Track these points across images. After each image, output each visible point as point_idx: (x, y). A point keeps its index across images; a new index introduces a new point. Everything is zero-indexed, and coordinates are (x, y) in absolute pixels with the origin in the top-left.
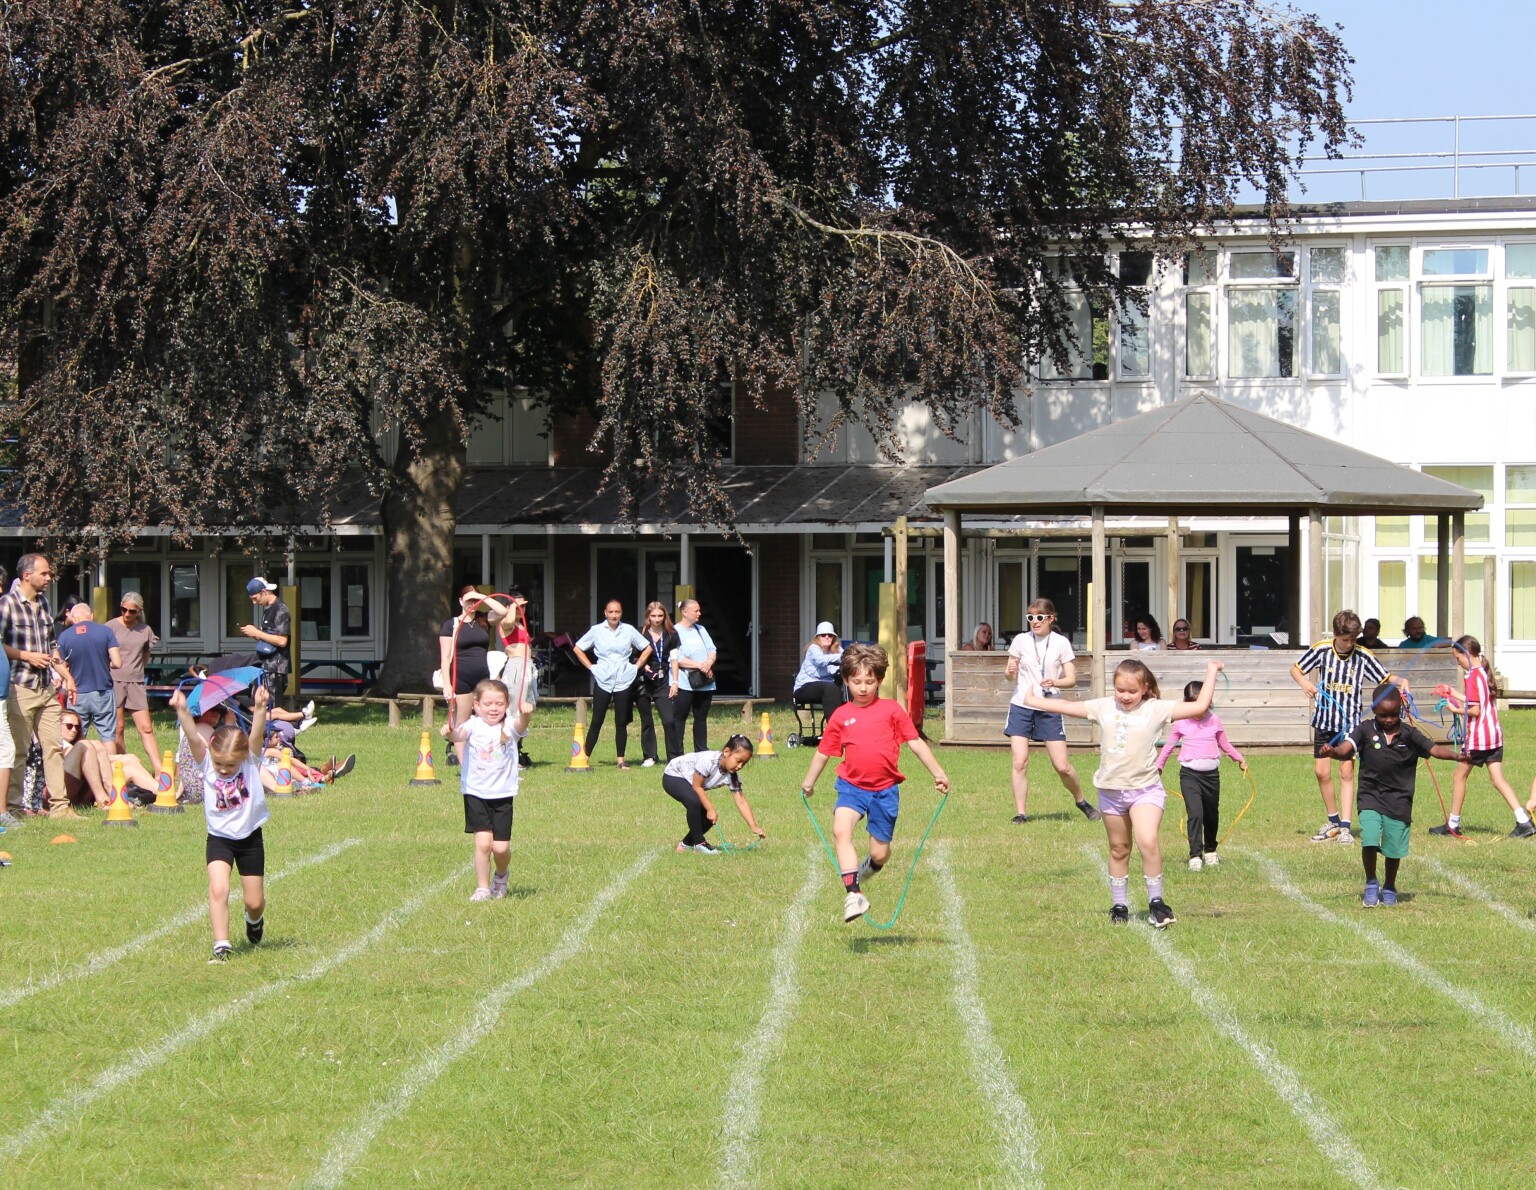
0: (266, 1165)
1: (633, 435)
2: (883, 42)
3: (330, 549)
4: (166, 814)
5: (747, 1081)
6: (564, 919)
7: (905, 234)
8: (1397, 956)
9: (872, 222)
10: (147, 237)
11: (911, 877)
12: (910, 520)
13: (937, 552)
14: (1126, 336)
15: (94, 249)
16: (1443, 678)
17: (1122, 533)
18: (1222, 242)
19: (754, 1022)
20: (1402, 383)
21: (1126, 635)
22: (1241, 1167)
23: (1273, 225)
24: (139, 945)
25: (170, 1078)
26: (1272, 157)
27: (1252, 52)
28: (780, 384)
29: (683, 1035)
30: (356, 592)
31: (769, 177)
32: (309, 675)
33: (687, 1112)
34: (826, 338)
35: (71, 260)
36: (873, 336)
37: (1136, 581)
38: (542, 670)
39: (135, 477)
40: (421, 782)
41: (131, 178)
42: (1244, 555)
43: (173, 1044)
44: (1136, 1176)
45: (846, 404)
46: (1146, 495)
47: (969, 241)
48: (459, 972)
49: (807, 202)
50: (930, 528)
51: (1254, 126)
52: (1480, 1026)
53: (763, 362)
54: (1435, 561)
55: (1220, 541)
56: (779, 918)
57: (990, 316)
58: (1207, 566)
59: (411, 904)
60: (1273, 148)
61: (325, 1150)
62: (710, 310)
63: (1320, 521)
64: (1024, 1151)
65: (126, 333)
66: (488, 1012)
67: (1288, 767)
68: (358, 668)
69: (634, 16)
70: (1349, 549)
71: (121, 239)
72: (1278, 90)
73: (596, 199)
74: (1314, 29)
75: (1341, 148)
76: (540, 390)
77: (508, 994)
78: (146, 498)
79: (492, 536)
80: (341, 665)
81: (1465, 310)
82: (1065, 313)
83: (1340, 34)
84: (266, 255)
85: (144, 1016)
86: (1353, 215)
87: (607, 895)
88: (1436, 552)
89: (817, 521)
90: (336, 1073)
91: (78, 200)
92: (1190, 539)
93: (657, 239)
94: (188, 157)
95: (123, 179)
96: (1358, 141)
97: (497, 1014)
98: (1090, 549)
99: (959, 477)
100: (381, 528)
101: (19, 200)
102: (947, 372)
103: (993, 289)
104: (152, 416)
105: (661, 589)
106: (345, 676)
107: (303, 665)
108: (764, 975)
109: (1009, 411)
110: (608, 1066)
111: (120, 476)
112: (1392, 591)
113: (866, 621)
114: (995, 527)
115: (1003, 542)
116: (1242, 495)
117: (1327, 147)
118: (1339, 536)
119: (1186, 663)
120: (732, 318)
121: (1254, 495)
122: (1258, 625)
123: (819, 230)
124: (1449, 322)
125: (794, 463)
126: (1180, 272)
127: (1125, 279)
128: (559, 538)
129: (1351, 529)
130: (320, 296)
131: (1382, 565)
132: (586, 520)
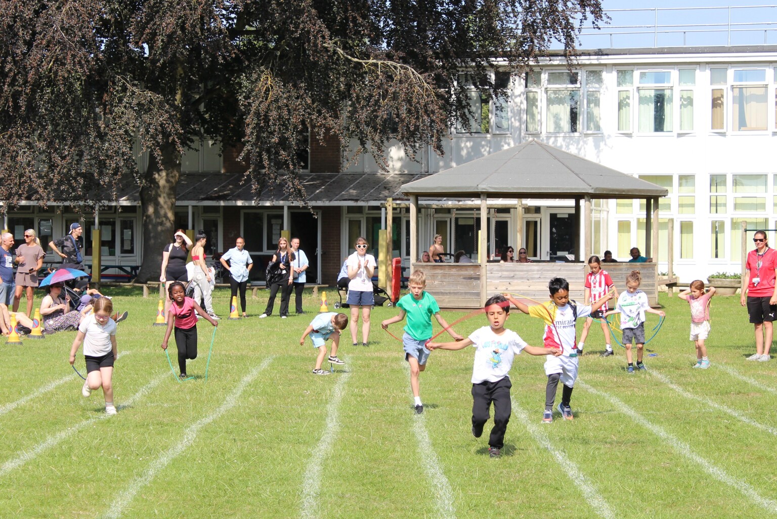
0: (84, 507)
1: (260, 155)
3: (115, 212)
4: (36, 339)
5: (314, 468)
6: (227, 390)
7: (392, 62)
8: (625, 410)
9: (376, 57)
10: (28, 62)
11: (393, 370)
12: (393, 200)
13: (407, 215)
14: (498, 112)
16: (648, 277)
17: (495, 206)
18: (543, 67)
19: (318, 440)
20: (629, 135)
21: (496, 256)
22: (550, 509)
23: (569, 59)
24: (23, 401)
25: (38, 465)
26: (568, 27)
28: (332, 132)
29: (284, 446)
30: (128, 233)
31: (327, 33)
32: (105, 272)
33: (286, 483)
34: (354, 112)
36: (376, 111)
37: (502, 230)
38: (217, 271)
39: (21, 175)
40: (159, 324)
41: (21, 33)
43: (40, 449)
44: (500, 514)
45: (363, 143)
46: (507, 188)
47: (423, 66)
48: (177, 415)
49: (345, 47)
50: (403, 204)
51: (558, 12)
52: (664, 443)
53: (324, 122)
54: (645, 221)
55: (542, 210)
56: (330, 390)
57: (432, 101)
58: (536, 223)
59: (154, 383)
60: (568, 23)
61: (112, 500)
62: (297, 98)
63: (590, 201)
64: (446, 502)
65: (17, 107)
66: (191, 434)
68: (129, 269)
70: (603, 215)
71: (15, 62)
73: (244, 45)
75: (600, 23)
76: (216, 136)
77: (200, 426)
78: (26, 185)
79: (193, 206)
80: (120, 268)
81: (660, 101)
82: (468, 101)
84: (85, 71)
85: (25, 436)
86: (607, 55)
87: (248, 379)
88: (645, 216)
89: (349, 200)
90: (117, 463)
92: (528, 210)
93: (273, 63)
94: (48, 24)
95: (16, 34)
96: (608, 20)
97: (195, 436)
98: (480, 214)
99: (417, 179)
100: (140, 202)
102: (412, 128)
103: (434, 89)
104: (30, 146)
105: (274, 232)
106: (122, 273)
107: (102, 268)
108: (322, 417)
109: (439, 147)
110: (248, 461)
111: (14, 174)
112: (624, 235)
113: (373, 248)
114: (435, 203)
115: (439, 210)
116: (552, 189)
117: (593, 23)
118: (599, 208)
119: (525, 269)
120: (309, 101)
121: (557, 189)
122: (560, 250)
123: (351, 60)
124: (652, 106)
125: (339, 172)
126: (523, 82)
127: (497, 85)
128: (225, 207)
129: (605, 205)
130: (111, 89)
131: (620, 223)
132: (238, 199)
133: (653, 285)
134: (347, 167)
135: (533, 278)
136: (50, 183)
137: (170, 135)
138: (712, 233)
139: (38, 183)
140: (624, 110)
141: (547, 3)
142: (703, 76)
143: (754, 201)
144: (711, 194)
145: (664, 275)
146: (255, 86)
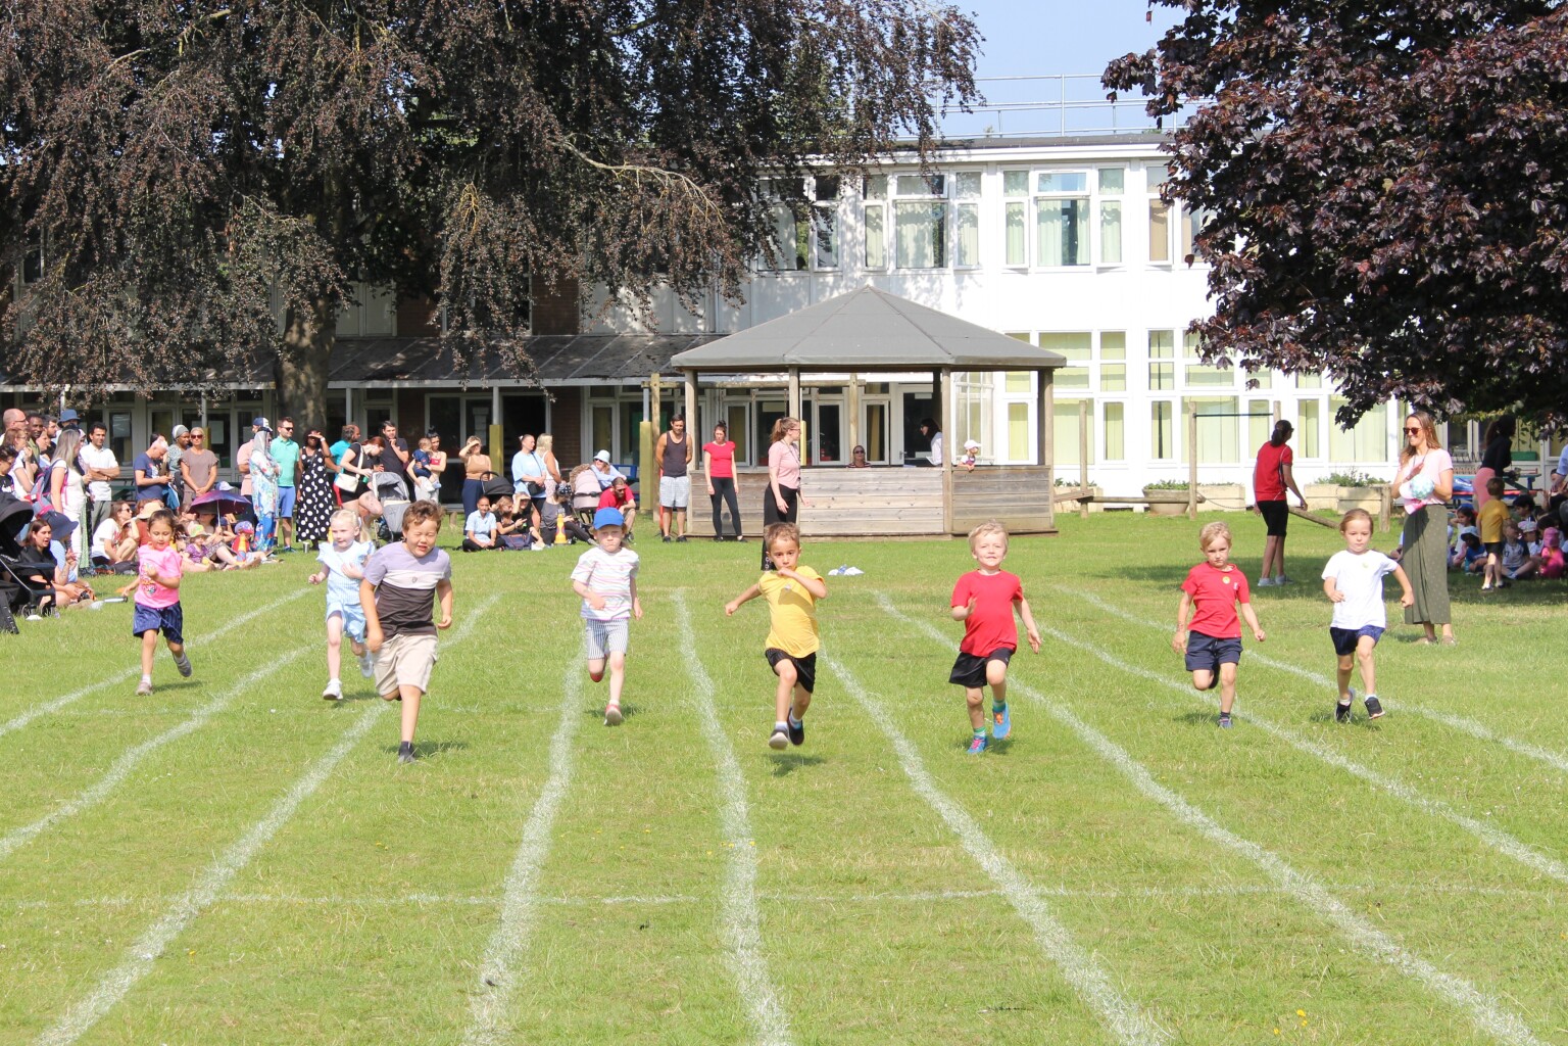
1: (461, 313)
2: (640, 26)
7: (656, 168)
9: (632, 161)
10: (116, 181)
12: (661, 375)
13: (681, 399)
15: (79, 188)
16: (1039, 487)
17: (815, 384)
18: (888, 169)
20: (1023, 271)
21: (820, 459)
23: (923, 157)
26: (924, 111)
27: (909, 33)
28: (568, 276)
31: (556, 124)
34: (600, 244)
35: (62, 199)
36: (635, 243)
37: (830, 416)
39: (109, 350)
42: (909, 399)
45: (614, 291)
46: (827, 359)
47: (705, 173)
49: (583, 145)
50: (670, 382)
51: (909, 87)
53: (556, 260)
55: (892, 389)
57: (719, 227)
58: (882, 407)
60: (923, 105)
63: (959, 376)
69: (460, 14)
70: (985, 395)
71: (97, 182)
72: (929, 60)
74: (956, 17)
76: (388, 282)
78: (117, 365)
79: (353, 389)
81: (1070, 218)
82: (773, 224)
83: (975, 21)
86: (987, 148)
89: (593, 376)
91: (65, 155)
92: (869, 388)
93: (477, 173)
94: (142, 124)
95: (96, 139)
99: (698, 346)
102: (689, 267)
103: (721, 207)
104: (119, 305)
105: (477, 427)
111: (97, 349)
112: (1019, 424)
114: (725, 382)
115: (731, 391)
116: (894, 359)
117: (961, 103)
118: (978, 385)
119: (855, 477)
120: (533, 230)
121: (902, 359)
122: (919, 450)
123: (594, 169)
124: (1059, 225)
125: (577, 334)
126: (861, 192)
127: (818, 198)
128: (401, 391)
129: (987, 380)
130: (236, 217)
131: (1011, 405)
132: (422, 376)
133: (1047, 499)
134: (587, 326)
135: (867, 491)
136: (148, 360)
137: (326, 283)
138: (1153, 418)
139: (134, 361)
140: (1015, 229)
141: (891, 74)
142: (1136, 177)
144: (1151, 360)
145: (1074, 485)
146: (452, 210)
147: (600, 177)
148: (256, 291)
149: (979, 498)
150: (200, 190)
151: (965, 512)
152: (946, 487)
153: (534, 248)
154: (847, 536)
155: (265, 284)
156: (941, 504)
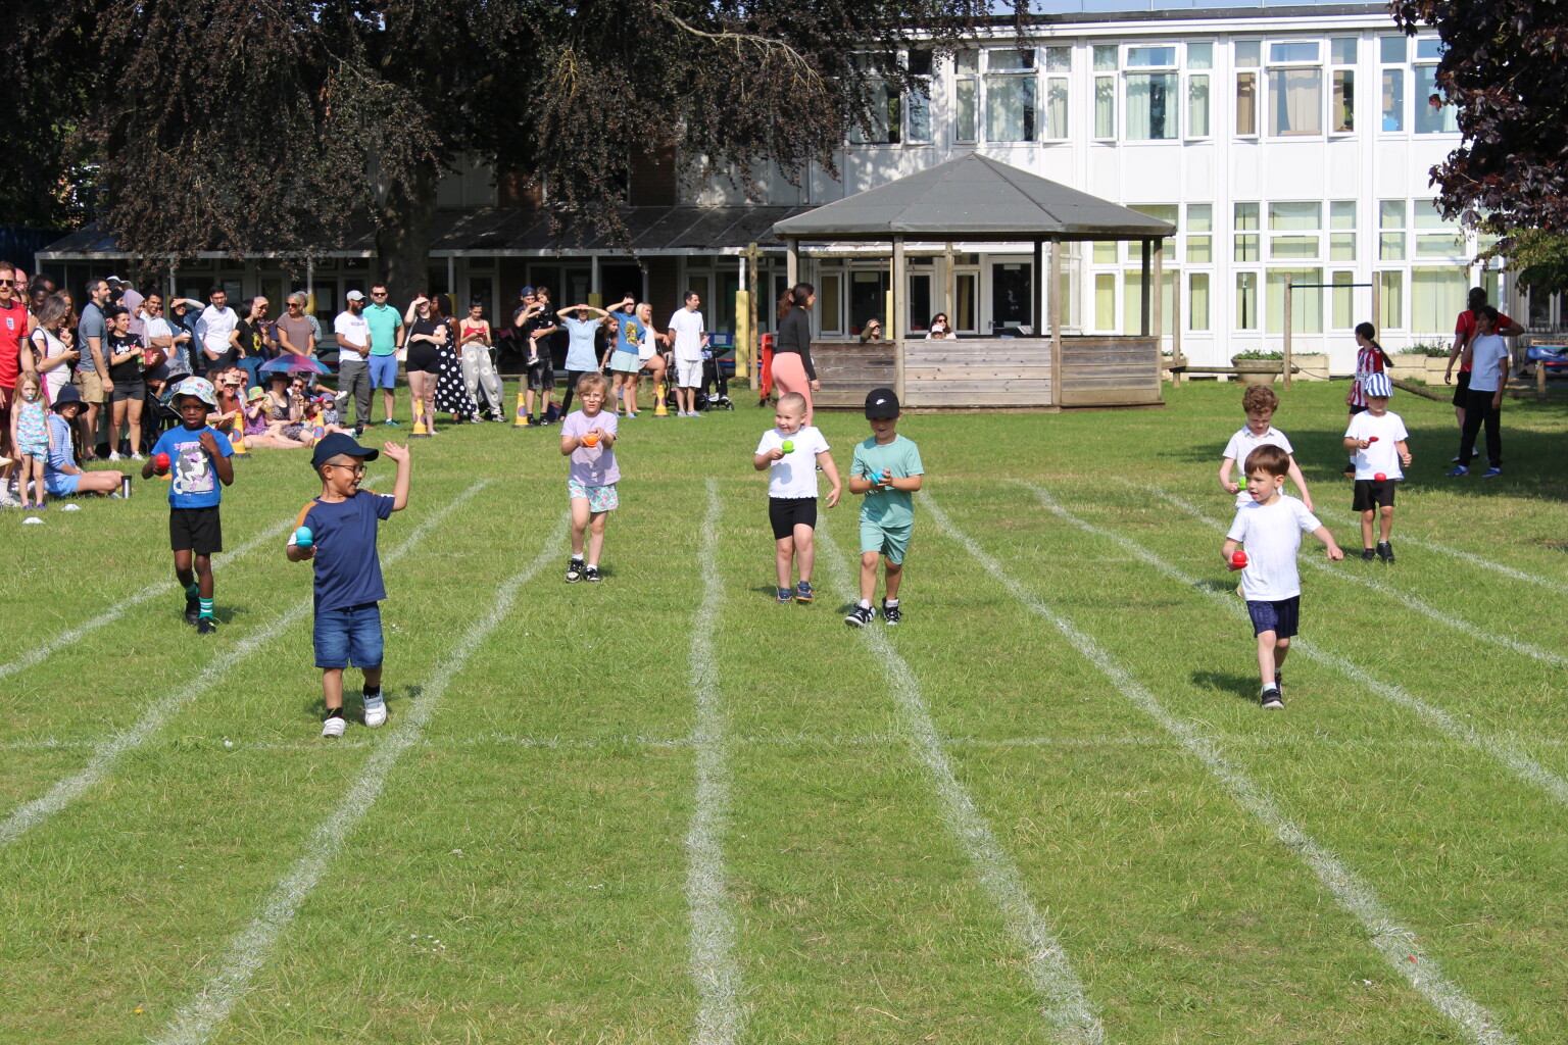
1: (559, 179)
7: (756, 37)
9: (731, 29)
12: (759, 245)
13: (781, 266)
14: (913, 112)
15: (170, 48)
16: (1147, 358)
17: (911, 254)
18: (982, 43)
20: (1112, 144)
21: (916, 329)
23: (1020, 31)
34: (699, 113)
35: (153, 58)
36: (735, 112)
37: (920, 291)
42: (999, 272)
46: (933, 227)
47: (803, 41)
49: (682, 13)
50: (776, 251)
53: (655, 128)
54: (1139, 273)
55: (981, 260)
57: (821, 96)
58: (971, 278)
62: (614, 92)
63: (1056, 244)
67: (1038, 422)
70: (1073, 266)
76: (489, 152)
78: (209, 226)
79: (456, 258)
81: (1158, 92)
82: (869, 95)
86: (1077, 23)
88: (1141, 267)
89: (691, 246)
92: (960, 259)
93: (576, 39)
98: (893, 265)
101: (116, 13)
103: (822, 76)
104: (213, 166)
109: (831, 166)
112: (1108, 293)
113: (726, 319)
114: (822, 250)
115: (824, 262)
116: (1003, 226)
118: (1067, 256)
119: (962, 348)
120: (632, 96)
121: (1010, 226)
123: (694, 37)
124: (1147, 97)
125: (672, 203)
126: (952, 66)
127: (913, 70)
128: (503, 260)
129: (1076, 251)
130: (333, 81)
131: (1098, 276)
132: (523, 246)
133: (1154, 371)
134: (685, 197)
135: (974, 362)
136: (243, 223)
137: (422, 150)
138: (1238, 291)
139: (227, 224)
140: (1104, 105)
142: (1224, 52)
143: (1302, 241)
144: (1237, 232)
145: (1166, 355)
146: (550, 76)
147: (699, 45)
148: (352, 156)
149: (1087, 370)
150: (293, 50)
151: (1072, 384)
152: (1054, 358)
153: (632, 115)
154: (953, 408)
155: (361, 150)
156: (1049, 376)
